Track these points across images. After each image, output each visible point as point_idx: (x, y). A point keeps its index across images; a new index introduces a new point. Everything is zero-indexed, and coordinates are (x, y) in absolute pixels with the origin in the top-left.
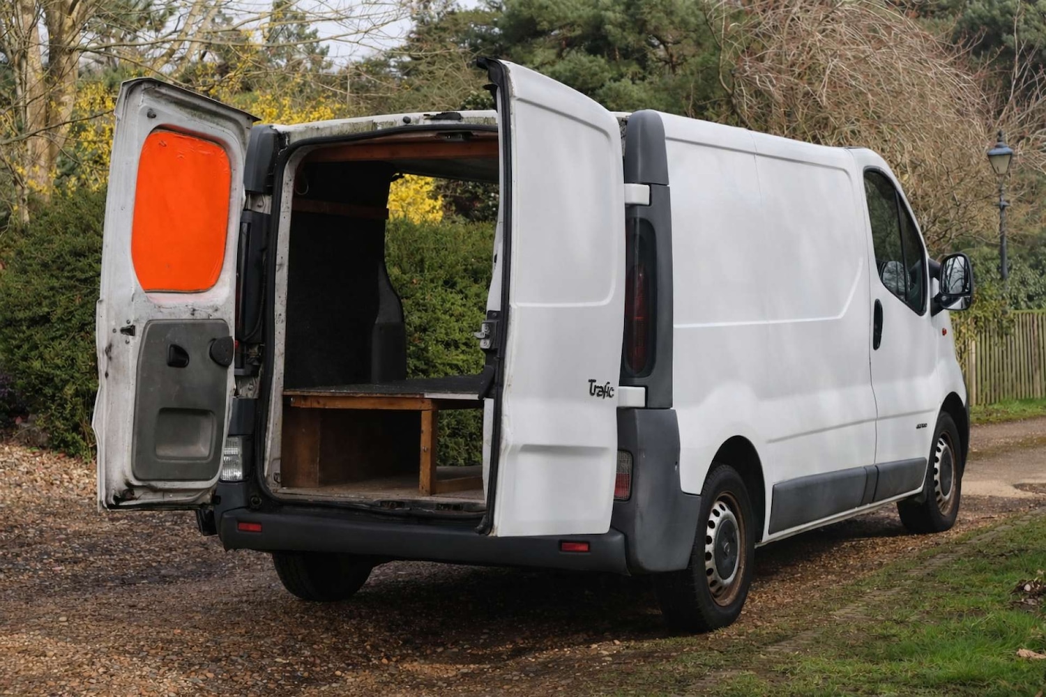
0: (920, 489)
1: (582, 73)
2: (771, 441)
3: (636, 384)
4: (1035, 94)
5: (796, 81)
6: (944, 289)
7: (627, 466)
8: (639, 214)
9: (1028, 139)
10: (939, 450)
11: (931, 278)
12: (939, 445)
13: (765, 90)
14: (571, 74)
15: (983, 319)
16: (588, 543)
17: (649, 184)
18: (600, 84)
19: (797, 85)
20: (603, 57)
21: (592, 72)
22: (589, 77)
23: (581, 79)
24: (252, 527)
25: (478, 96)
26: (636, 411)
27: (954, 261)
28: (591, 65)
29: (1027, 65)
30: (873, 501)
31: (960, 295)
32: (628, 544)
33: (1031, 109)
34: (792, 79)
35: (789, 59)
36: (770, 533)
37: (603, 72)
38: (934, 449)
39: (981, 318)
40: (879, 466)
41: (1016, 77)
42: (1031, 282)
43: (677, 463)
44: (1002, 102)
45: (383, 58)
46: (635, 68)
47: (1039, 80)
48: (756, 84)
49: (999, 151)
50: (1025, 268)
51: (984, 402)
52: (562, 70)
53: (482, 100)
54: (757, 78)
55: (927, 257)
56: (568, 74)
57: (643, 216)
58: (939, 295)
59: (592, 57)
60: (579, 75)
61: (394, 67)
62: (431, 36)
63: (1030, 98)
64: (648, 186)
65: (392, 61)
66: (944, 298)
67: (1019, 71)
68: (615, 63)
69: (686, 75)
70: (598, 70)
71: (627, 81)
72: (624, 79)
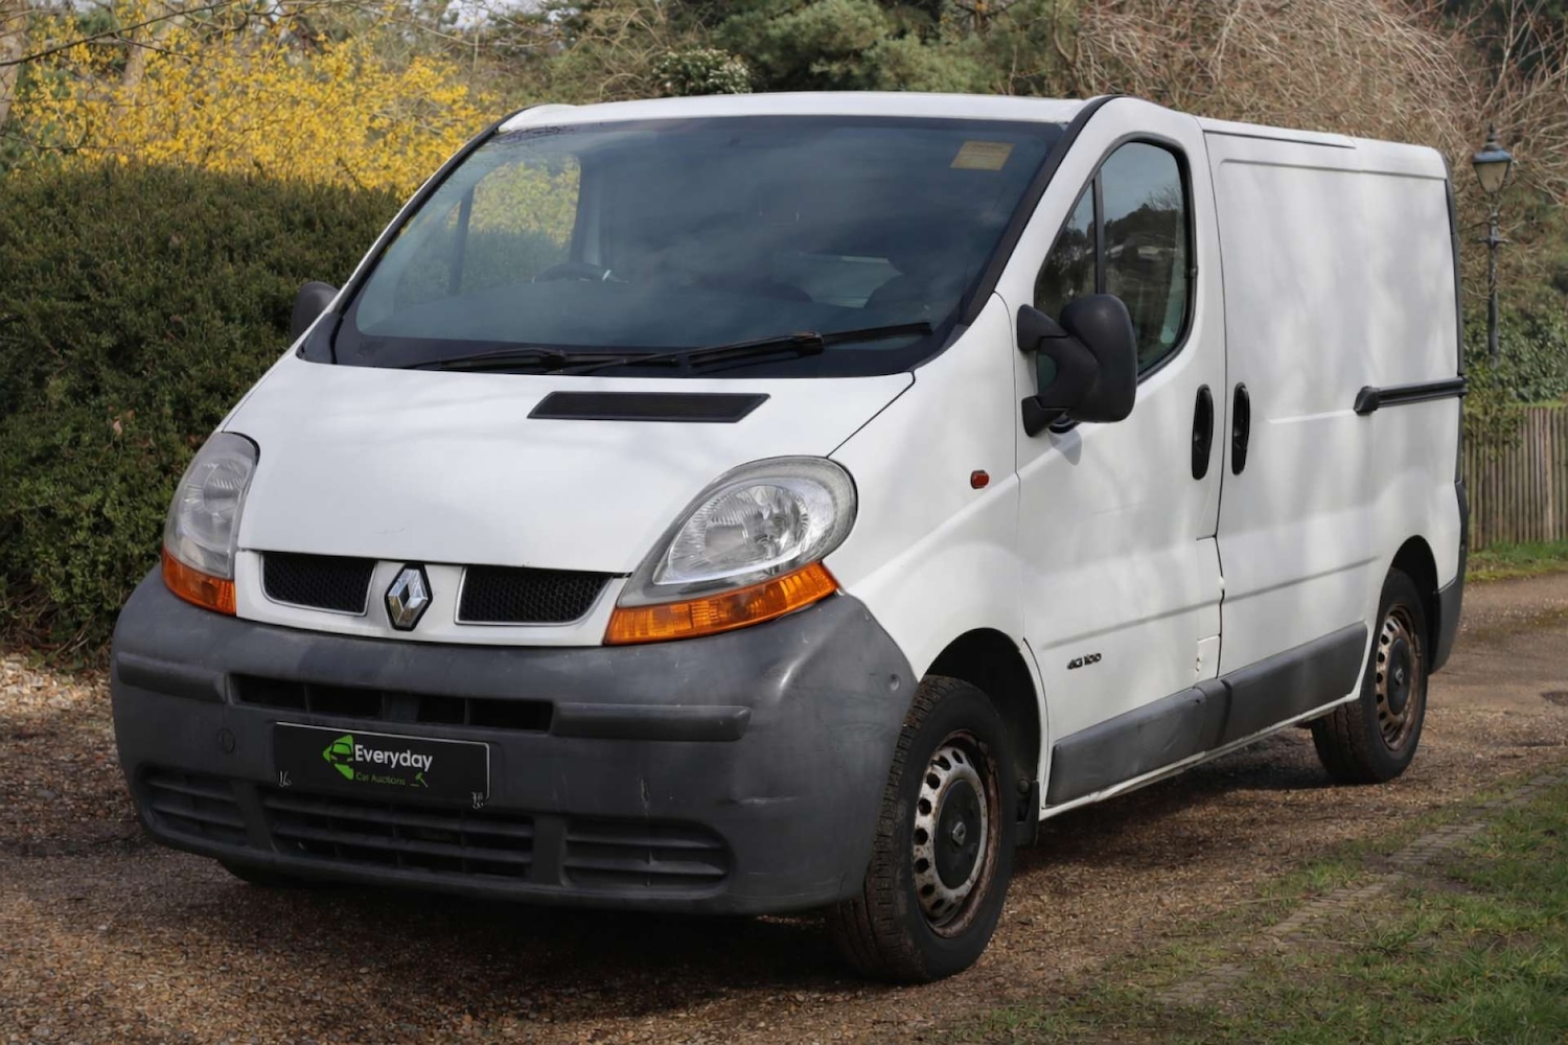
1: (843, 26)
4: (1541, 70)
5: (1173, 44)
9: (1527, 142)
13: (1125, 58)
14: (824, 27)
18: (870, 44)
19: (1173, 49)
21: (859, 25)
22: (854, 34)
23: (840, 35)
25: (679, 60)
28: (855, 13)
29: (1528, 26)
33: (1532, 95)
34: (1168, 42)
35: (1163, 9)
37: (874, 25)
41: (1511, 44)
42: (1526, 357)
44: (1488, 84)
46: (923, 20)
47: (1546, 51)
48: (1110, 47)
49: (1490, 155)
50: (1517, 336)
52: (810, 21)
53: (685, 67)
54: (1113, 37)
56: (820, 26)
60: (838, 29)
63: (1531, 78)
67: (1514, 37)
68: (891, 12)
69: (1002, 33)
70: (868, 22)
71: (912, 39)
72: (908, 37)
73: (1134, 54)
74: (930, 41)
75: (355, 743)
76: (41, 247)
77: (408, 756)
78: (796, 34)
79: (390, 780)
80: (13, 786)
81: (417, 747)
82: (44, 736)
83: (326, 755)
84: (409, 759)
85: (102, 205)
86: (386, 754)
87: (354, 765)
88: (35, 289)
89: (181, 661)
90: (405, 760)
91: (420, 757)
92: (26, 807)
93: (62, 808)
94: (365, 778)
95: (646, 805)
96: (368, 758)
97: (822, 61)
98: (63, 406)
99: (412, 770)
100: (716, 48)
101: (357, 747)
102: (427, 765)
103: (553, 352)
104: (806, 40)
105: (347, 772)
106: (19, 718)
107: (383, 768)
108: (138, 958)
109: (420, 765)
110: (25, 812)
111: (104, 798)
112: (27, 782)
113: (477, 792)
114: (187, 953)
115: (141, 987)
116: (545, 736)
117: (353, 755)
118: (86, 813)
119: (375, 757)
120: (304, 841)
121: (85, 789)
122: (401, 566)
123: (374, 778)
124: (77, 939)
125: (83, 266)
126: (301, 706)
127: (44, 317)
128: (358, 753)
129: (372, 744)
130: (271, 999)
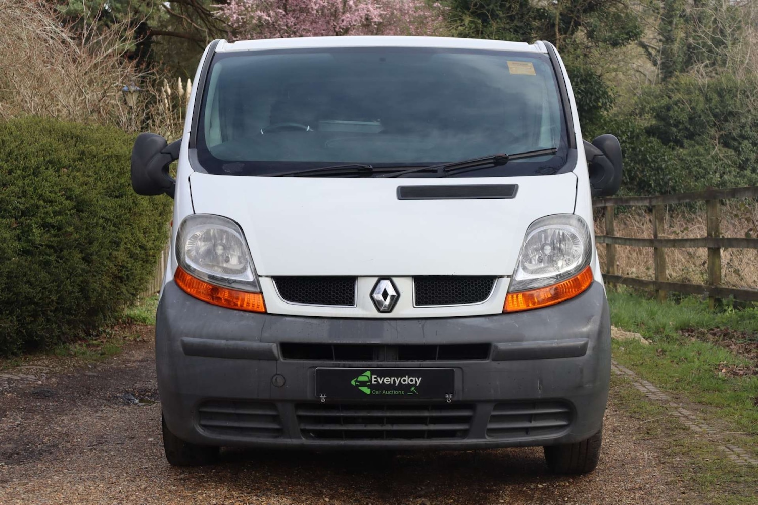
75: (372, 375)
77: (406, 379)
79: (394, 392)
81: (411, 373)
83: (353, 383)
84: (407, 380)
86: (392, 379)
87: (371, 387)
89: (241, 340)
90: (404, 381)
91: (414, 379)
94: (378, 393)
95: (540, 392)
96: (380, 382)
99: (409, 386)
101: (373, 376)
102: (418, 382)
103: (367, 166)
105: (367, 391)
107: (391, 387)
109: (414, 382)
113: (449, 394)
116: (487, 361)
117: (371, 381)
119: (385, 381)
120: (314, 431)
122: (377, 279)
123: (384, 392)
126: (330, 358)
128: (373, 379)
129: (382, 374)
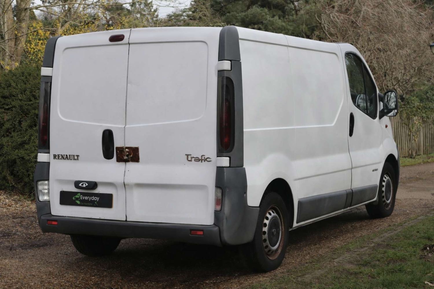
0: (375, 199)
1: (258, 15)
2: (296, 180)
3: (224, 156)
6: (386, 106)
7: (220, 195)
8: (226, 75)
10: (384, 181)
11: (379, 101)
12: (384, 179)
13: (335, 21)
14: (253, 16)
15: (426, 118)
16: (202, 230)
17: (231, 61)
18: (265, 19)
19: (348, 18)
20: (266, 8)
22: (261, 17)
23: (257, 18)
24: (54, 223)
26: (225, 168)
27: (391, 94)
28: (261, 12)
30: (351, 206)
31: (394, 109)
32: (220, 231)
34: (346, 16)
35: (345, 7)
36: (297, 223)
37: (266, 15)
38: (382, 180)
39: (425, 117)
40: (353, 190)
43: (245, 192)
45: (181, 13)
46: (280, 13)
48: (331, 18)
51: (427, 153)
52: (249, 14)
54: (331, 15)
55: (378, 92)
56: (251, 16)
57: (228, 76)
58: (383, 110)
59: (262, 8)
61: (185, 16)
62: (200, 3)
64: (229, 62)
65: (184, 14)
66: (386, 111)
68: (271, 11)
69: (302, 15)
70: (264, 14)
71: (277, 17)
72: (275, 17)
73: (337, 20)
74: (281, 18)
76: (20, 88)
78: (245, 18)
80: (10, 231)
82: (20, 218)
85: (36, 76)
88: (18, 99)
92: (13, 237)
93: (22, 237)
97: (252, 25)
98: (27, 130)
100: (223, 23)
104: (248, 19)
106: (15, 213)
108: (33, 276)
110: (13, 238)
111: (34, 234)
112: (14, 230)
114: (46, 275)
115: (32, 284)
118: (29, 238)
121: (29, 232)
124: (18, 272)
125: (31, 92)
127: (21, 107)
130: (67, 286)
